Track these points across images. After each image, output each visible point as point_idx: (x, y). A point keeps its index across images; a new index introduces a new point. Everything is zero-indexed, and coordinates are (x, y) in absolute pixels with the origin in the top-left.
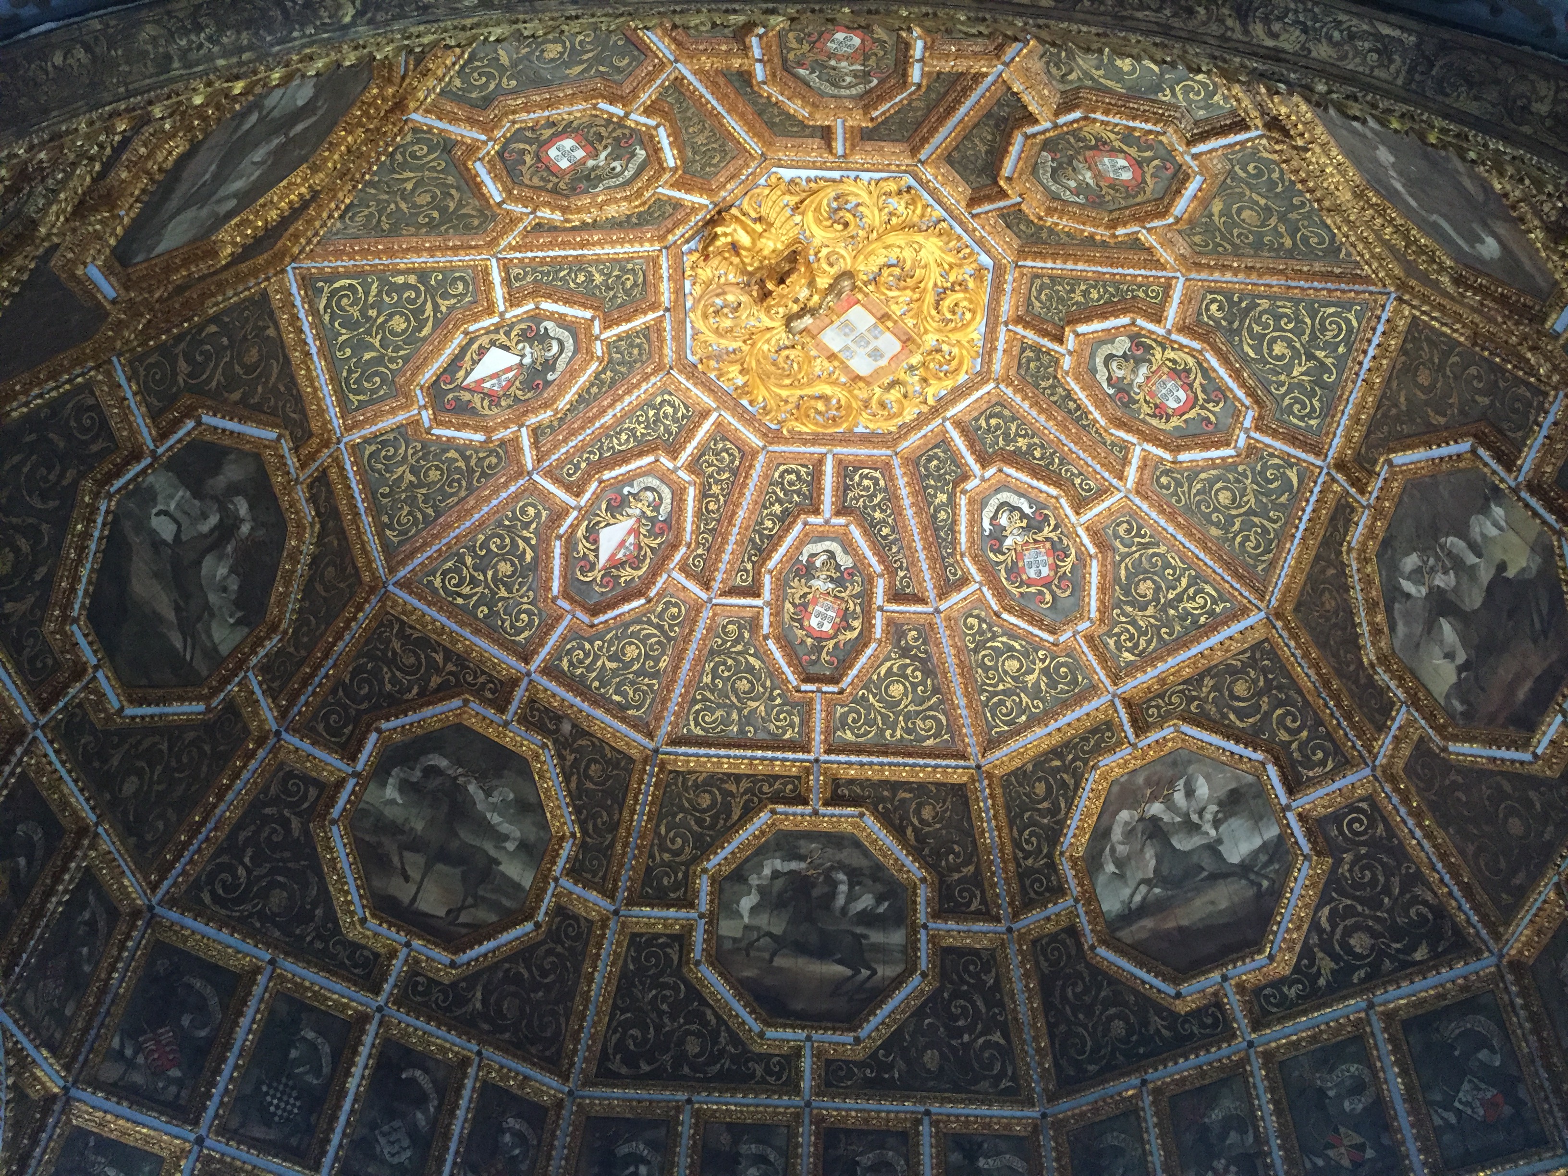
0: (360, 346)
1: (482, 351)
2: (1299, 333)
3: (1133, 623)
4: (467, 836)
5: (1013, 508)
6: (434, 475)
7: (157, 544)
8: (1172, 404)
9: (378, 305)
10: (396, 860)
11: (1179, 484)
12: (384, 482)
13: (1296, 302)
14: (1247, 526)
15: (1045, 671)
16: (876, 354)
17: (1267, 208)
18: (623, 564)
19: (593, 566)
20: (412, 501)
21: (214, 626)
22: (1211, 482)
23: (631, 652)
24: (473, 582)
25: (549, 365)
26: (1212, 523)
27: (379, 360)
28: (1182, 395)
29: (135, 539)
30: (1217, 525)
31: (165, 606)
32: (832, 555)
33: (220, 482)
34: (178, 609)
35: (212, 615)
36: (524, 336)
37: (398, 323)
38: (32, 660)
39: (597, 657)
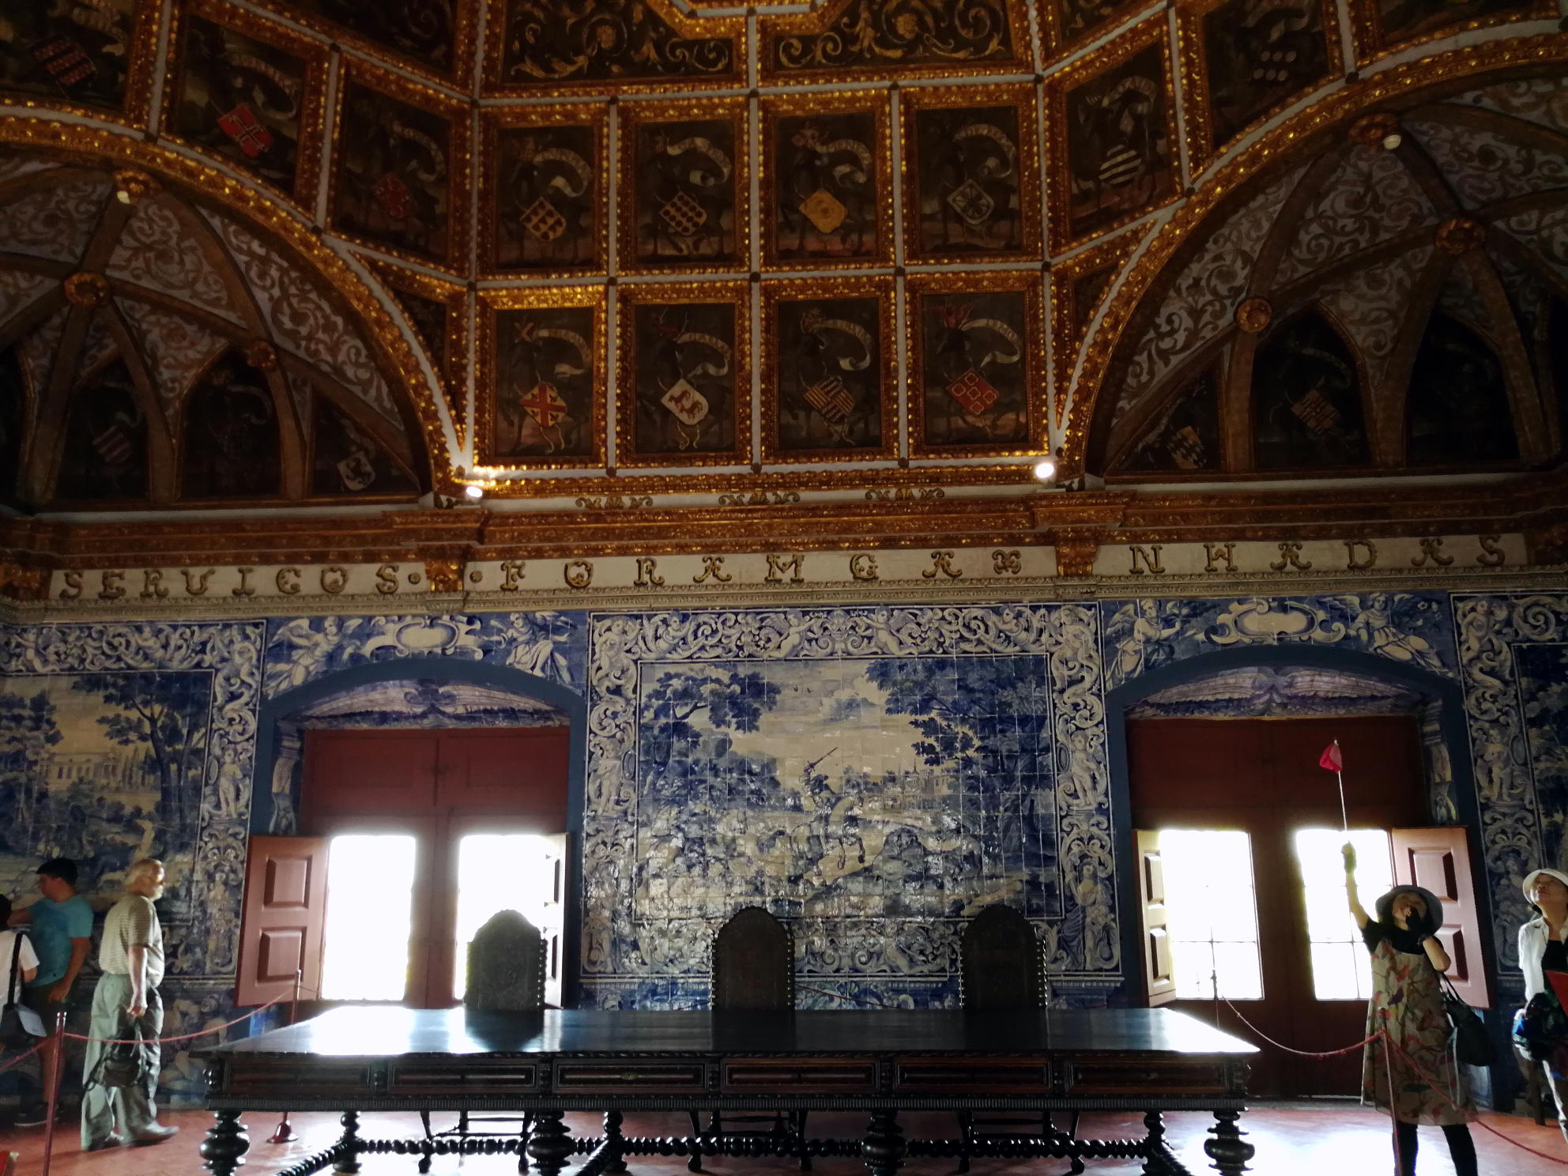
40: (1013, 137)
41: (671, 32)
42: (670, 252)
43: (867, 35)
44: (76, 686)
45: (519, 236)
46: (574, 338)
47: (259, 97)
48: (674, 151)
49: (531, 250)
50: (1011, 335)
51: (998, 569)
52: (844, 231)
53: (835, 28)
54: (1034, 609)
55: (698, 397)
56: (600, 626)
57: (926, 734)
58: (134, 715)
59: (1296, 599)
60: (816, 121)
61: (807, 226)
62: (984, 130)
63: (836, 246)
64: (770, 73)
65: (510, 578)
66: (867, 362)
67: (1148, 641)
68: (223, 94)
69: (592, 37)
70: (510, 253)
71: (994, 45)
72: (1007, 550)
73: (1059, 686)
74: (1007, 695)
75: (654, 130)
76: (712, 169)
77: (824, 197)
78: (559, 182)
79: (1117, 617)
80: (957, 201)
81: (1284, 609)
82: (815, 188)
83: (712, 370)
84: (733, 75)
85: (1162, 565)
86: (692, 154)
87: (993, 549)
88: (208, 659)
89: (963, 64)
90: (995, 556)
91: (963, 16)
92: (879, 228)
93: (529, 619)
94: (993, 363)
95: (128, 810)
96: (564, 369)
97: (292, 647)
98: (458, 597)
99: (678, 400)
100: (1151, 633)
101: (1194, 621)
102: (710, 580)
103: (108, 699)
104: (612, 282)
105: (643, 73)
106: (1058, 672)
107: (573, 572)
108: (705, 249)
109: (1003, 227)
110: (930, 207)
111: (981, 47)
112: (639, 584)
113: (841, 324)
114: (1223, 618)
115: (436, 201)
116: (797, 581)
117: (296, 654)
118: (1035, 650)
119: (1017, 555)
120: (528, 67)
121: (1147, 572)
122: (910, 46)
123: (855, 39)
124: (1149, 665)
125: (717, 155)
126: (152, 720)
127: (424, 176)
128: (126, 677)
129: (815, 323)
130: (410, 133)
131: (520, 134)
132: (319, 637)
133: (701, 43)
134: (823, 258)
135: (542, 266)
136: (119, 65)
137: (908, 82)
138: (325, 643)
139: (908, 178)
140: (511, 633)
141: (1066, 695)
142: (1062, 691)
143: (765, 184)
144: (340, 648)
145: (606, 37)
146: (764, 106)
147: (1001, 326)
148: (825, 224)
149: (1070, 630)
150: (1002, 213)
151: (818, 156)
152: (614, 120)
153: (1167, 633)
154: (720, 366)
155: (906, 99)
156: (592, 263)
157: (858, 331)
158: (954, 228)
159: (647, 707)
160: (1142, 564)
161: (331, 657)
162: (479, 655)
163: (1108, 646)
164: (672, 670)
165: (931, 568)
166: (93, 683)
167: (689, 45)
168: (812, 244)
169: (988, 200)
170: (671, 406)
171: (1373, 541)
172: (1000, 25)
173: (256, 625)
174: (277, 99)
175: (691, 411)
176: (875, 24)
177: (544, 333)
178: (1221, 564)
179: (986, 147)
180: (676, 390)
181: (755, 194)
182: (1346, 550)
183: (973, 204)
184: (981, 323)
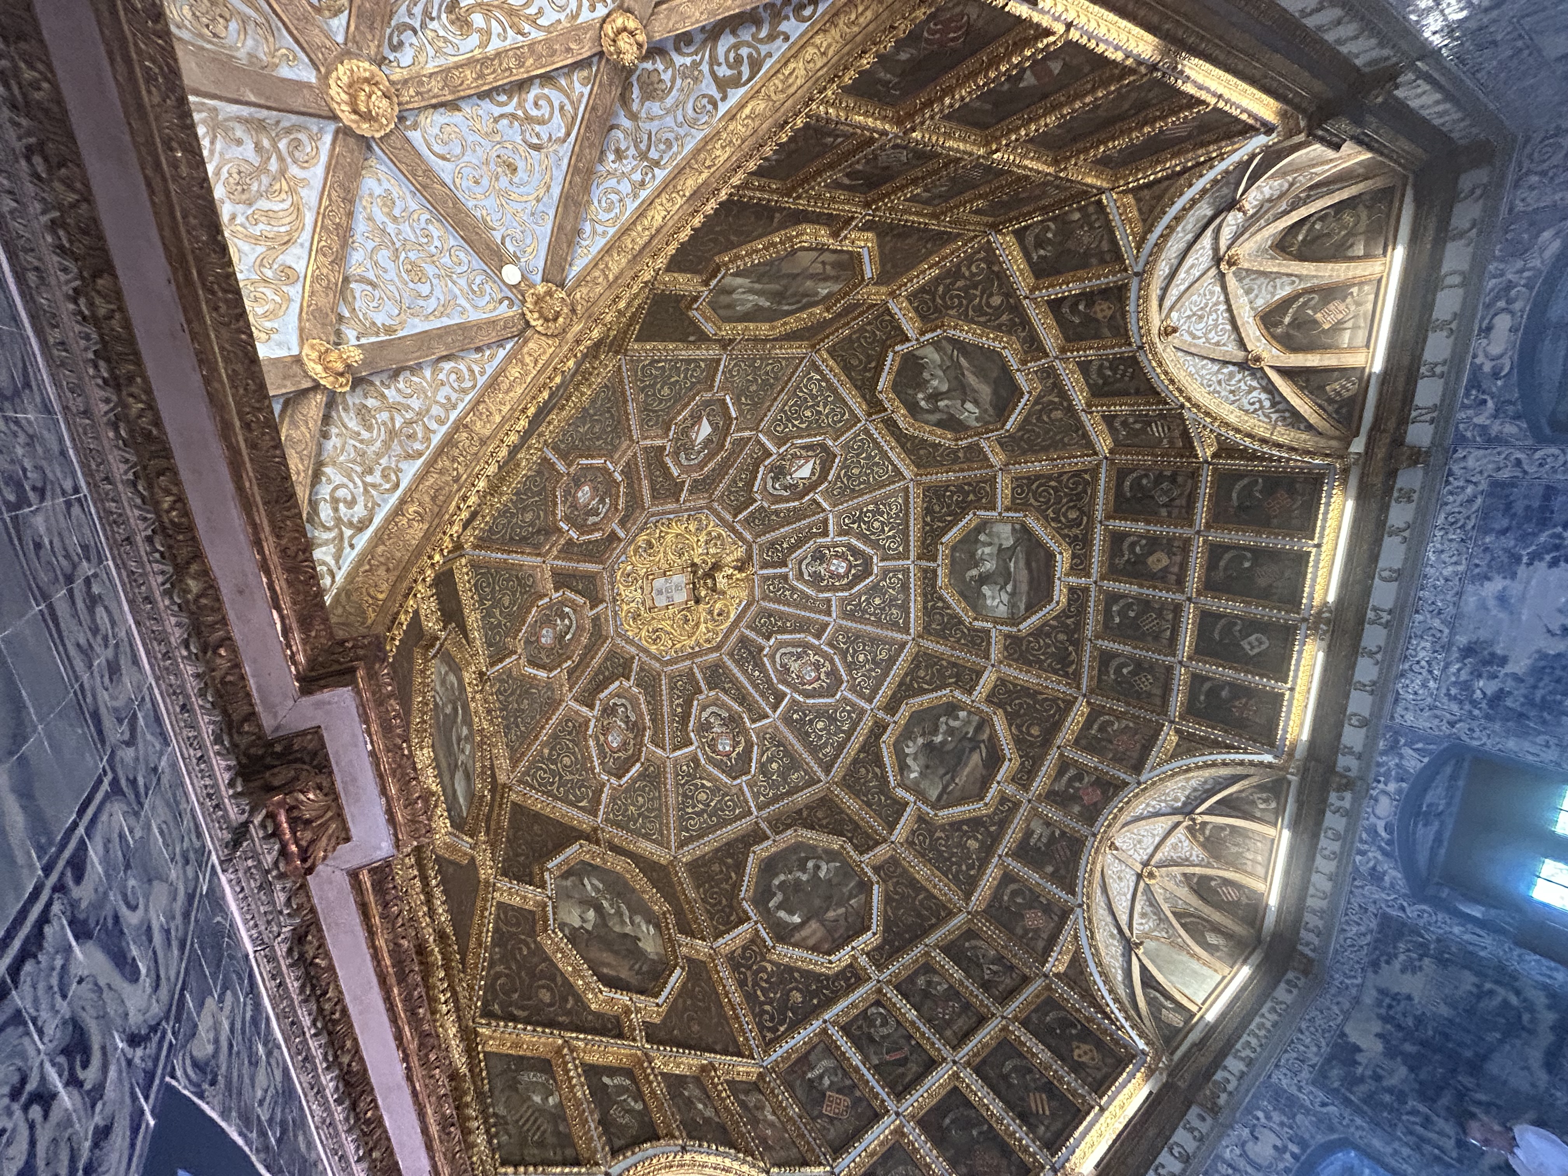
0: (869, 457)
1: (813, 473)
2: (647, 810)
3: (512, 694)
4: (774, 287)
5: (569, 627)
6: (808, 413)
7: (976, 402)
8: (610, 738)
9: (867, 475)
10: (828, 267)
11: (570, 734)
12: (832, 403)
13: (660, 810)
14: (553, 773)
15: (499, 625)
16: (660, 592)
17: (708, 805)
18: (693, 425)
19: (708, 415)
20: (814, 397)
21: (939, 361)
22: (574, 754)
23: (666, 391)
24: (767, 373)
25: (775, 479)
26: (551, 750)
27: (858, 455)
28: (615, 745)
29: (987, 406)
30: (550, 754)
31: (971, 379)
32: (598, 515)
33: (937, 416)
34: (963, 375)
35: (940, 366)
36: (796, 486)
37: (856, 471)
38: (1048, 377)
39: (686, 377)
40: (1132, 471)
41: (1063, 611)
42: (1168, 633)
43: (1076, 531)
44: (1376, 972)
45: (1149, 695)
46: (1207, 686)
47: (1077, 785)
48: (1117, 620)
49: (1158, 691)
50: (1246, 481)
51: (1410, 500)
52: (1170, 554)
53: (1070, 544)
54: (1448, 483)
55: (1252, 638)
56: (1398, 720)
57: (1541, 559)
58: (1402, 957)
59: (1483, 318)
60: (1112, 557)
61: (1165, 570)
62: (1128, 483)
63: (1178, 559)
64: (1088, 575)
65: (1352, 753)
66: (1249, 555)
67: (1495, 417)
68: (1076, 798)
69: (1061, 642)
70: (1158, 701)
71: (1087, 477)
72: (1396, 494)
73: (1520, 475)
74: (1519, 507)
75: (1106, 626)
76: (1129, 606)
77: (1150, 560)
78: (1125, 671)
79: (1469, 434)
80: (1164, 499)
81: (1489, 329)
82: (1145, 563)
83: (1238, 628)
84: (1086, 590)
85: (1430, 404)
86: (1119, 613)
87: (1393, 503)
88: (1372, 909)
89: (1095, 492)
90: (1397, 501)
91: (1072, 489)
92: (1171, 540)
93: (1384, 753)
94: (1261, 492)
95: (1474, 990)
96: (1224, 694)
97: (1374, 868)
98: (1359, 783)
99: (1252, 648)
100: (1486, 414)
101: (1484, 387)
102: (1379, 657)
103: (1388, 963)
104: (1181, 662)
105: (1080, 626)
106: (1505, 475)
107: (1354, 721)
108: (1170, 617)
109: (1180, 479)
110: (1164, 512)
111: (1087, 483)
112: (1372, 693)
113: (1222, 563)
114: (1487, 368)
115: (1127, 726)
116: (1390, 612)
117: (1379, 868)
118: (1484, 486)
119: (1401, 489)
120: (1071, 670)
121: (1435, 415)
122: (1083, 513)
123: (1076, 536)
124: (1517, 417)
125: (1122, 602)
126: (1409, 950)
127: (1116, 727)
128: (1375, 949)
129: (1219, 575)
130: (1095, 727)
131: (1100, 680)
132: (1370, 854)
133: (1069, 600)
134: (1184, 567)
135: (1166, 690)
136: (1063, 833)
137: (1099, 515)
138: (1374, 854)
139: (1148, 523)
140: (1392, 764)
141: (1531, 470)
142: (1525, 472)
143: (1141, 586)
144: (1380, 848)
145: (1062, 637)
146: (1103, 578)
147: (1238, 486)
148: (1165, 561)
149: (1471, 463)
150: (1173, 479)
151: (1128, 561)
152: (1100, 642)
153: (1490, 404)
154: (1235, 624)
155: (1108, 518)
156: (1169, 669)
157: (1227, 556)
158: (1177, 502)
159: (1470, 712)
160: (1428, 417)
161: (1385, 853)
162: (1404, 785)
163: (1491, 441)
164: (1444, 691)
165: (1399, 539)
166: (1375, 965)
167: (1069, 605)
168: (1175, 569)
169: (1165, 485)
170: (1256, 651)
171: (1443, 272)
172: (1077, 474)
173: (1354, 879)
174: (1079, 777)
175: (1261, 643)
176: (1071, 527)
177: (1202, 698)
178: (1438, 370)
179: (1137, 483)
180: (1247, 647)
181: (1145, 591)
182: (1446, 291)
183: (1165, 493)
184: (1234, 495)
